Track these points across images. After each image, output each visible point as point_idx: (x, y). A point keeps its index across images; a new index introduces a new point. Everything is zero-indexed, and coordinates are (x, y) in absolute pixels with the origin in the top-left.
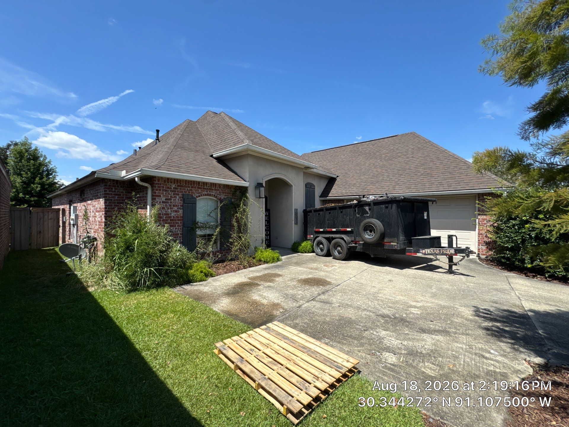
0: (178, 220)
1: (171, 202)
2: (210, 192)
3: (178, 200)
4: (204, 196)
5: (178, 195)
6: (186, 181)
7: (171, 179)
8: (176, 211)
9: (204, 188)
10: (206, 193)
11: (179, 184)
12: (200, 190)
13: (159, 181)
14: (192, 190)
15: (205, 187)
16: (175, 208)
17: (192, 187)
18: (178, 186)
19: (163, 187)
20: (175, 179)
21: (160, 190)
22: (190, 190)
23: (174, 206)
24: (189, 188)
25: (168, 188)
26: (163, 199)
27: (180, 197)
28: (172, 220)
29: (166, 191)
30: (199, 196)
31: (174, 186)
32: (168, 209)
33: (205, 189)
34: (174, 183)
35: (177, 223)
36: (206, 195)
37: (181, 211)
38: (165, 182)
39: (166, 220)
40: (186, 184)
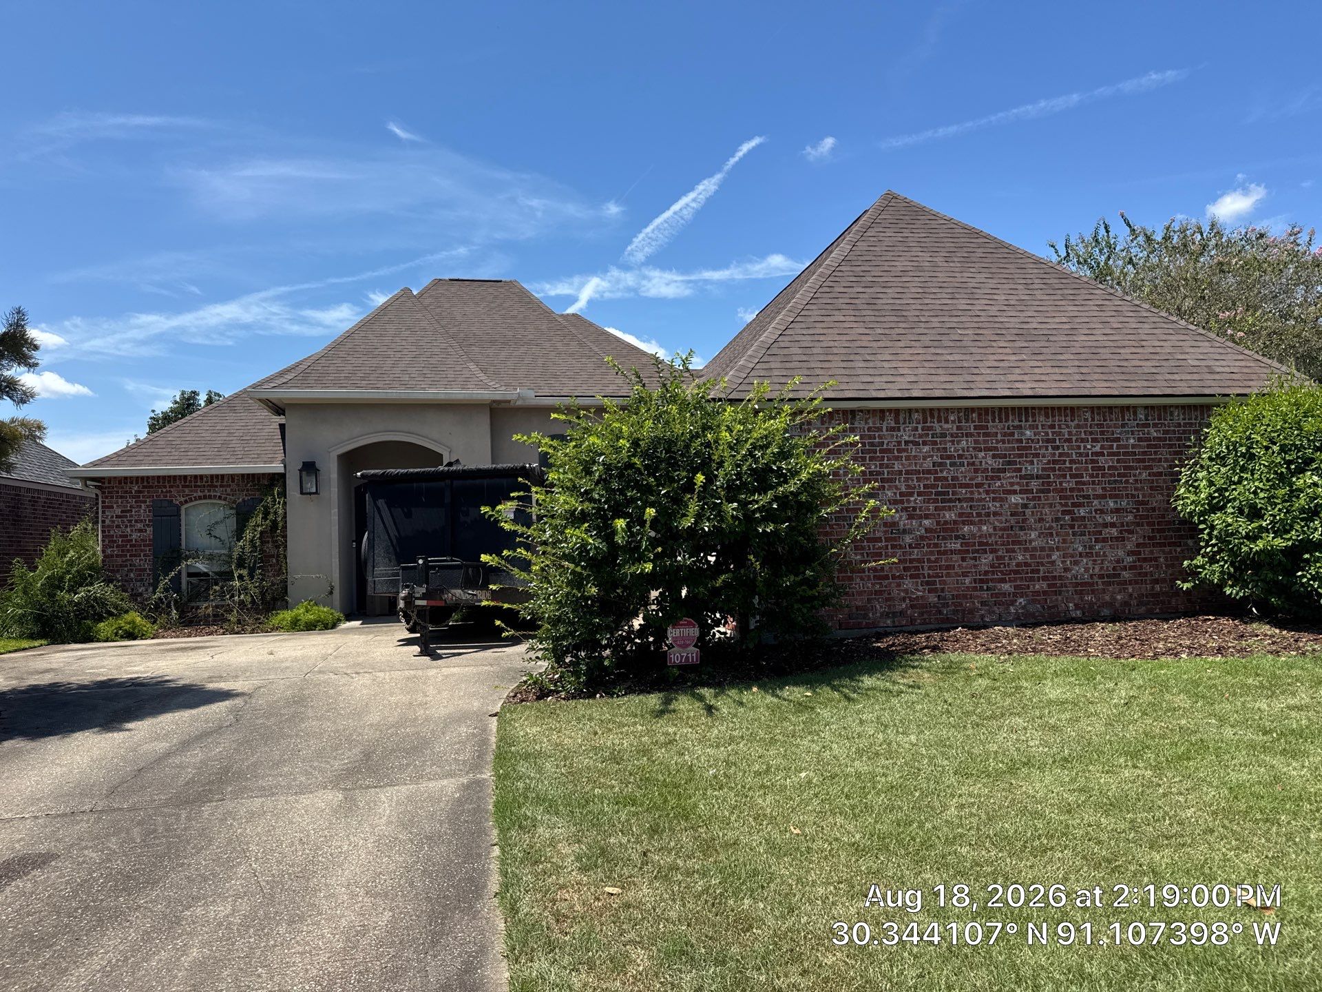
0: (144, 546)
1: (131, 516)
2: (209, 491)
3: (144, 512)
4: (196, 500)
5: (145, 502)
6: (159, 477)
7: (131, 477)
8: (140, 531)
9: (195, 486)
10: (200, 494)
11: (145, 484)
12: (187, 490)
13: (109, 483)
14: (170, 492)
15: (199, 484)
16: (139, 526)
17: (171, 487)
18: (144, 487)
19: (118, 492)
20: (137, 477)
21: (112, 497)
22: (167, 492)
23: (136, 521)
24: (165, 487)
25: (126, 492)
26: (118, 511)
27: (148, 506)
28: (134, 546)
29: (122, 497)
30: (186, 502)
31: (136, 488)
32: (126, 527)
33: (199, 486)
34: (137, 483)
35: (142, 551)
36: (200, 498)
37: (149, 530)
38: (120, 483)
39: (123, 546)
40: (159, 482)
